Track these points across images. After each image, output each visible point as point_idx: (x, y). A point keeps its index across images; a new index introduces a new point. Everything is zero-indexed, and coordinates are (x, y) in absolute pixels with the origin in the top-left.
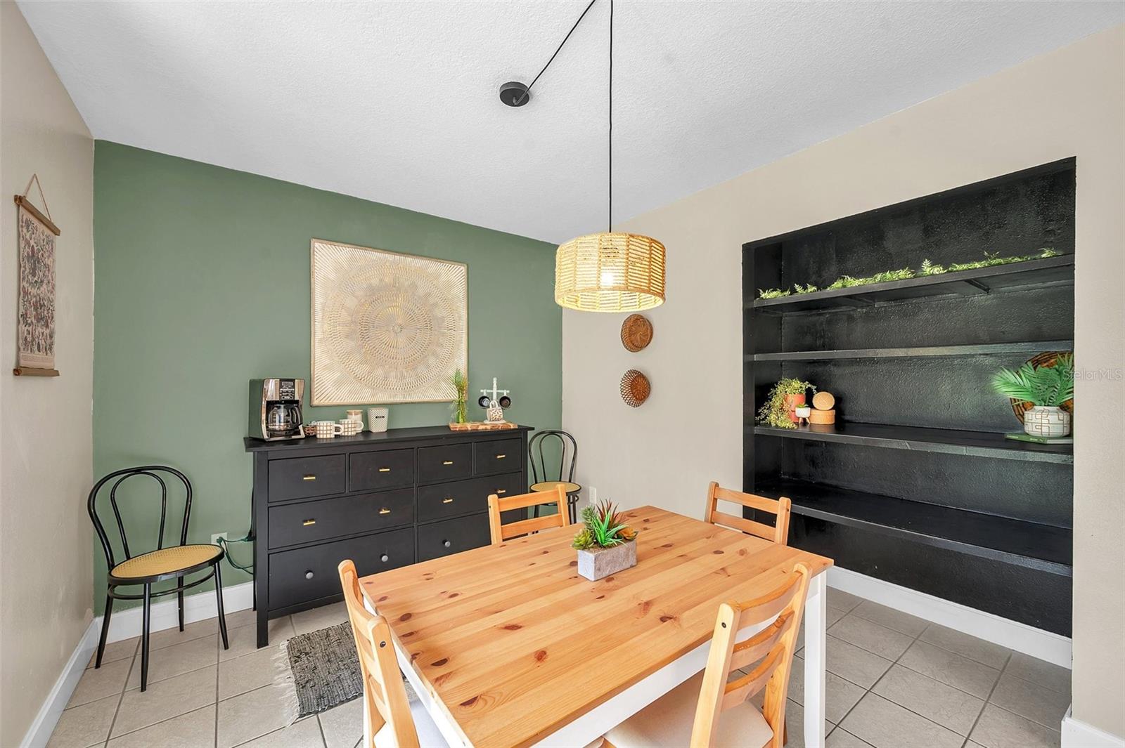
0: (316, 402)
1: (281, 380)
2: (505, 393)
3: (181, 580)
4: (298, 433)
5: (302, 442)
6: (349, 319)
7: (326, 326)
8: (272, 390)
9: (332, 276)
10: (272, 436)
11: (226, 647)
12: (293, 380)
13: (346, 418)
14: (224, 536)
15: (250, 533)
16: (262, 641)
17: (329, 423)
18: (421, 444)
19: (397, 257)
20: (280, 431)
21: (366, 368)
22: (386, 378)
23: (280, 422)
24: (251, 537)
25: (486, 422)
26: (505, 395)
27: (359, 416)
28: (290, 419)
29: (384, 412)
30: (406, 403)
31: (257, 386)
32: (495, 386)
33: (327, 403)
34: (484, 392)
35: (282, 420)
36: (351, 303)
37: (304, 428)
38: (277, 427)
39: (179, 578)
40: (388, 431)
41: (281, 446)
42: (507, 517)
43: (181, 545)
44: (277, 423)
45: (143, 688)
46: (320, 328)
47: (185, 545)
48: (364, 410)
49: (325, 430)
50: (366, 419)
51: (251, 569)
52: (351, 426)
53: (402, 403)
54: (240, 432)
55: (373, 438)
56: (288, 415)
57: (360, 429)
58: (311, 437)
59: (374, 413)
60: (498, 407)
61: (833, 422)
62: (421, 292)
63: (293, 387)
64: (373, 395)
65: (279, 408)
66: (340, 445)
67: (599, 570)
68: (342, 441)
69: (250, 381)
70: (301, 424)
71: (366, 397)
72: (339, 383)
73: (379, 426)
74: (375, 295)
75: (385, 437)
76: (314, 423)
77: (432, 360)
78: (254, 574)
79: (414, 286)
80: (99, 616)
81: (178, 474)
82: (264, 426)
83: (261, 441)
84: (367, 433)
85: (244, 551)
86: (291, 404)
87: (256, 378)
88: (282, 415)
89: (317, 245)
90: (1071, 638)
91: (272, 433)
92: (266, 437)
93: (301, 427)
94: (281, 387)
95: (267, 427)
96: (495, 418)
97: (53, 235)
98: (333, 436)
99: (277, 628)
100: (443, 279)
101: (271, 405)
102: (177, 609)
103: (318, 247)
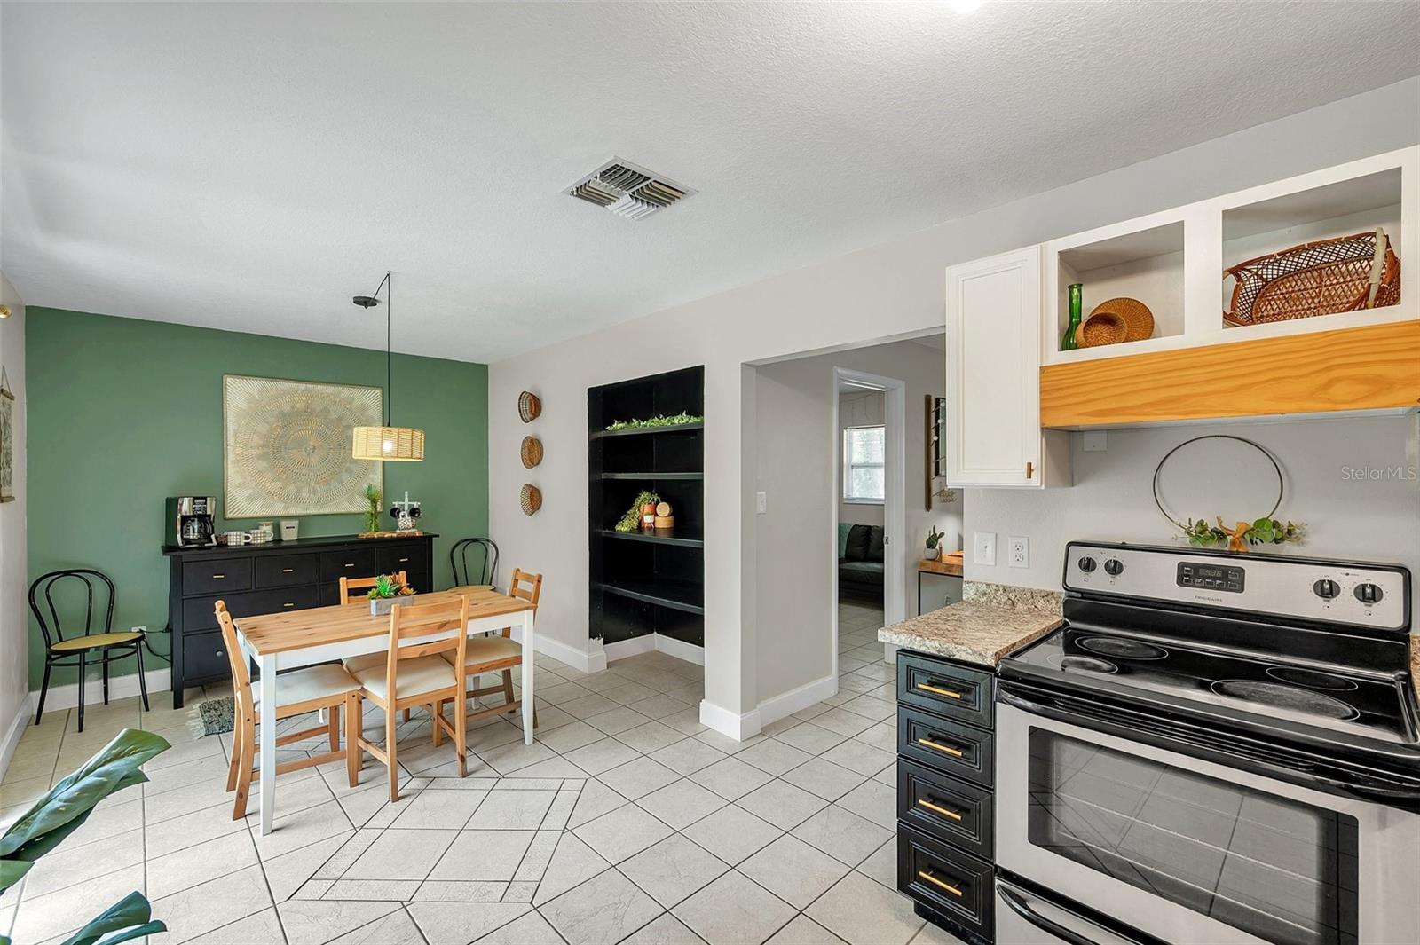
0: (229, 515)
1: (195, 498)
2: (416, 505)
3: (106, 653)
4: (211, 541)
5: (214, 548)
6: (261, 442)
7: (238, 451)
8: (186, 507)
9: (244, 406)
10: (186, 544)
11: (147, 709)
12: (205, 498)
13: (258, 529)
14: (144, 628)
15: (168, 626)
16: (178, 704)
17: (238, 532)
18: (324, 549)
19: (309, 386)
20: (195, 539)
21: (278, 484)
22: (298, 492)
23: (194, 532)
24: (169, 629)
25: (398, 531)
26: (416, 506)
27: (270, 527)
28: (202, 530)
29: (295, 523)
30: (319, 515)
31: (172, 504)
32: (407, 498)
33: (239, 516)
34: (396, 504)
35: (196, 531)
36: (263, 428)
37: (216, 538)
38: (191, 537)
39: (105, 651)
40: (298, 540)
41: (195, 551)
42: (352, 592)
43: (106, 633)
44: (191, 533)
45: (80, 730)
46: (233, 451)
47: (109, 632)
48: (276, 523)
49: (236, 539)
50: (277, 530)
51: (169, 658)
52: (262, 536)
53: (315, 515)
54: (158, 540)
55: (284, 544)
56: (201, 527)
57: (270, 538)
58: (222, 545)
59: (284, 524)
60: (408, 518)
61: (672, 526)
62: (333, 416)
63: (206, 503)
64: (286, 508)
65: (193, 521)
66: (249, 551)
67: (380, 610)
68: (251, 546)
69: (167, 499)
70: (213, 533)
71: (278, 510)
72: (251, 498)
73: (290, 535)
74: (287, 419)
75: (296, 543)
76: (225, 533)
77: (345, 477)
78: (172, 662)
79: (326, 411)
80: (37, 690)
81: (103, 576)
82: (179, 536)
83: (177, 548)
84: (278, 541)
85: (162, 643)
86: (204, 518)
87: (172, 496)
88: (196, 527)
89: (229, 379)
90: (703, 646)
91: (187, 541)
92: (180, 544)
93: (213, 536)
94: (194, 503)
95: (182, 537)
96: (405, 525)
97: (9, 400)
98: (242, 544)
99: (193, 698)
100: (357, 402)
101: (185, 519)
102: (103, 686)
103: (229, 380)
